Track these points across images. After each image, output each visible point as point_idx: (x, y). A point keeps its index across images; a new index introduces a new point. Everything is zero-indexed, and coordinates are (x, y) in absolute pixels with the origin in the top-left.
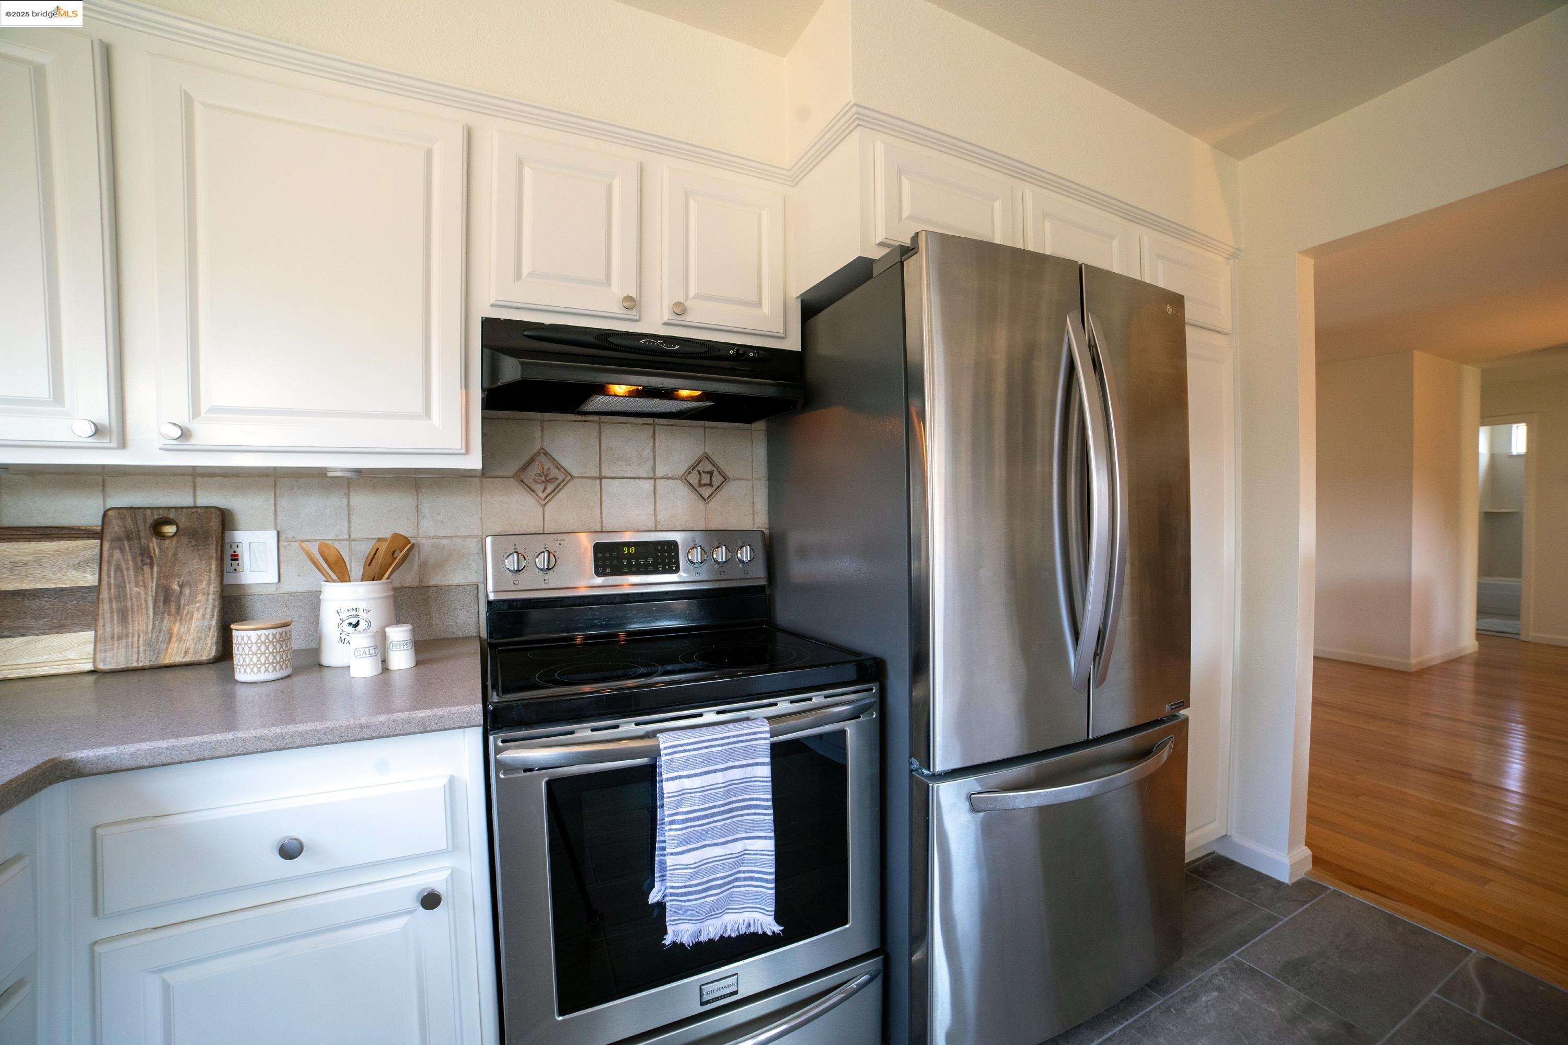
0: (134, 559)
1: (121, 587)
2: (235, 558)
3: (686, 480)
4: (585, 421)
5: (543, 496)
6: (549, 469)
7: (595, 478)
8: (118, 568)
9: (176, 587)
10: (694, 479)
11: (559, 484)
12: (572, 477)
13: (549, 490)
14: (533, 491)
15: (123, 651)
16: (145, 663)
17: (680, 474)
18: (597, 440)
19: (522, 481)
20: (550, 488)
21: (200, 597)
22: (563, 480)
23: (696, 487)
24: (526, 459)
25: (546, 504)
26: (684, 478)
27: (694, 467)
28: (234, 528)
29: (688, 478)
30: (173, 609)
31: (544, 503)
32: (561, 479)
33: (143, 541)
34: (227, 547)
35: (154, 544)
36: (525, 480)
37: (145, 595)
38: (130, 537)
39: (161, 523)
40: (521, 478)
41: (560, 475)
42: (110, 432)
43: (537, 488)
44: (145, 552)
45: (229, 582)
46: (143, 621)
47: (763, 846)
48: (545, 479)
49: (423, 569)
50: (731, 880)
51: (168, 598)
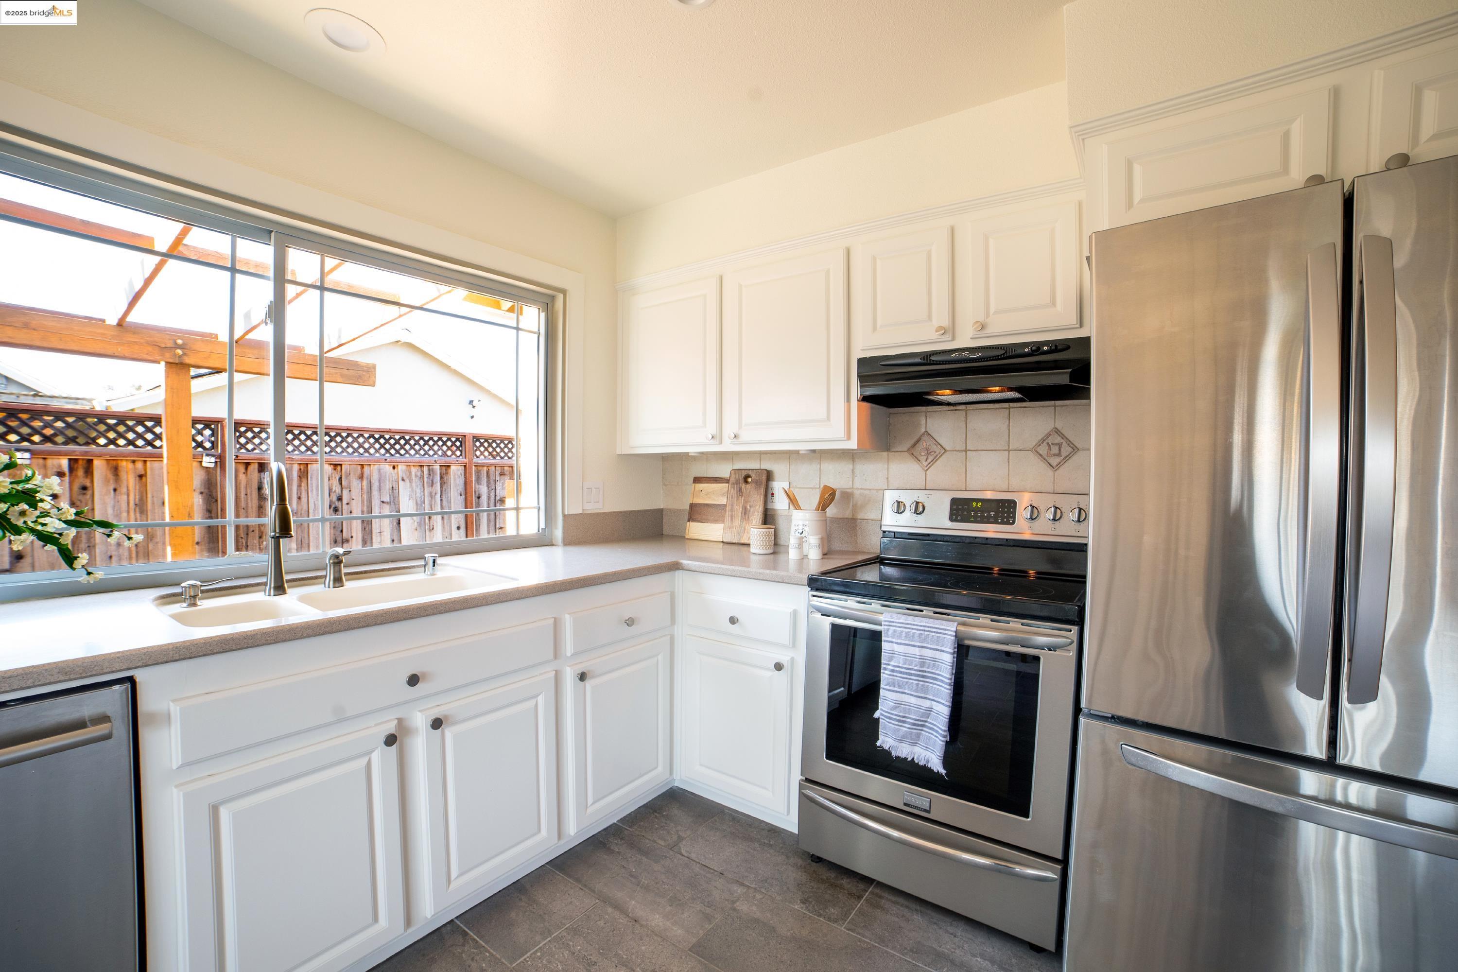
0: (737, 492)
1: (732, 505)
2: (773, 495)
3: (1036, 451)
4: (956, 410)
5: (925, 464)
6: (930, 445)
7: (962, 451)
8: (732, 497)
9: (748, 507)
10: (1043, 450)
11: (937, 456)
12: (946, 451)
13: (929, 460)
14: (919, 461)
15: (730, 534)
16: (736, 541)
17: (1031, 447)
18: (964, 423)
19: (912, 454)
20: (930, 458)
21: (756, 513)
22: (939, 453)
23: (1045, 457)
24: (915, 439)
25: (927, 470)
26: (1035, 450)
27: (1044, 440)
28: (773, 481)
29: (1038, 450)
30: (747, 517)
31: (926, 469)
32: (938, 452)
33: (740, 485)
34: (770, 489)
35: (743, 486)
36: (914, 453)
37: (739, 510)
38: (737, 482)
39: (747, 477)
40: (912, 451)
41: (938, 449)
42: (717, 437)
43: (923, 459)
44: (740, 490)
45: (769, 507)
46: (737, 521)
47: (942, 710)
48: (929, 452)
49: (855, 508)
50: (920, 724)
51: (745, 512)
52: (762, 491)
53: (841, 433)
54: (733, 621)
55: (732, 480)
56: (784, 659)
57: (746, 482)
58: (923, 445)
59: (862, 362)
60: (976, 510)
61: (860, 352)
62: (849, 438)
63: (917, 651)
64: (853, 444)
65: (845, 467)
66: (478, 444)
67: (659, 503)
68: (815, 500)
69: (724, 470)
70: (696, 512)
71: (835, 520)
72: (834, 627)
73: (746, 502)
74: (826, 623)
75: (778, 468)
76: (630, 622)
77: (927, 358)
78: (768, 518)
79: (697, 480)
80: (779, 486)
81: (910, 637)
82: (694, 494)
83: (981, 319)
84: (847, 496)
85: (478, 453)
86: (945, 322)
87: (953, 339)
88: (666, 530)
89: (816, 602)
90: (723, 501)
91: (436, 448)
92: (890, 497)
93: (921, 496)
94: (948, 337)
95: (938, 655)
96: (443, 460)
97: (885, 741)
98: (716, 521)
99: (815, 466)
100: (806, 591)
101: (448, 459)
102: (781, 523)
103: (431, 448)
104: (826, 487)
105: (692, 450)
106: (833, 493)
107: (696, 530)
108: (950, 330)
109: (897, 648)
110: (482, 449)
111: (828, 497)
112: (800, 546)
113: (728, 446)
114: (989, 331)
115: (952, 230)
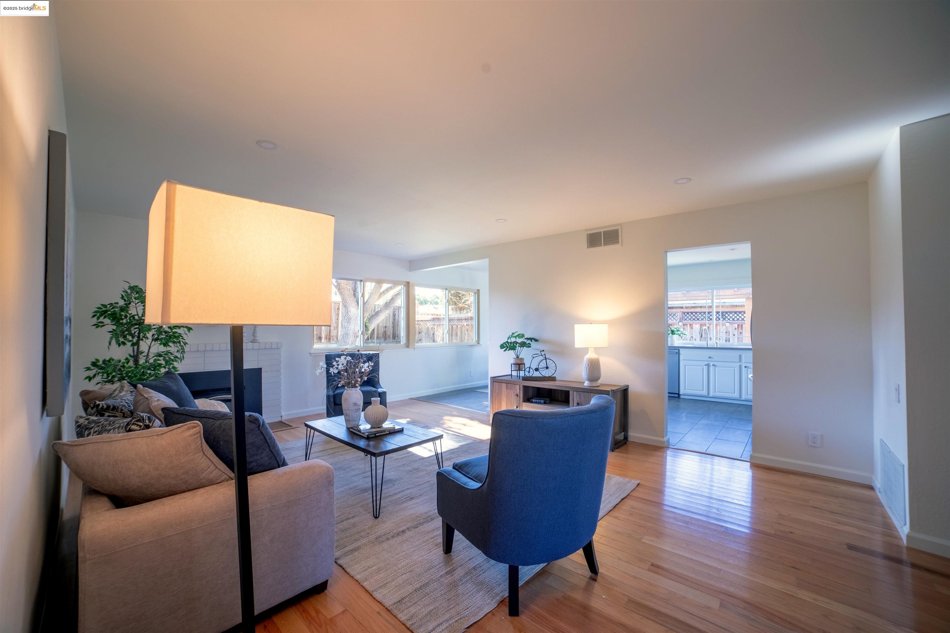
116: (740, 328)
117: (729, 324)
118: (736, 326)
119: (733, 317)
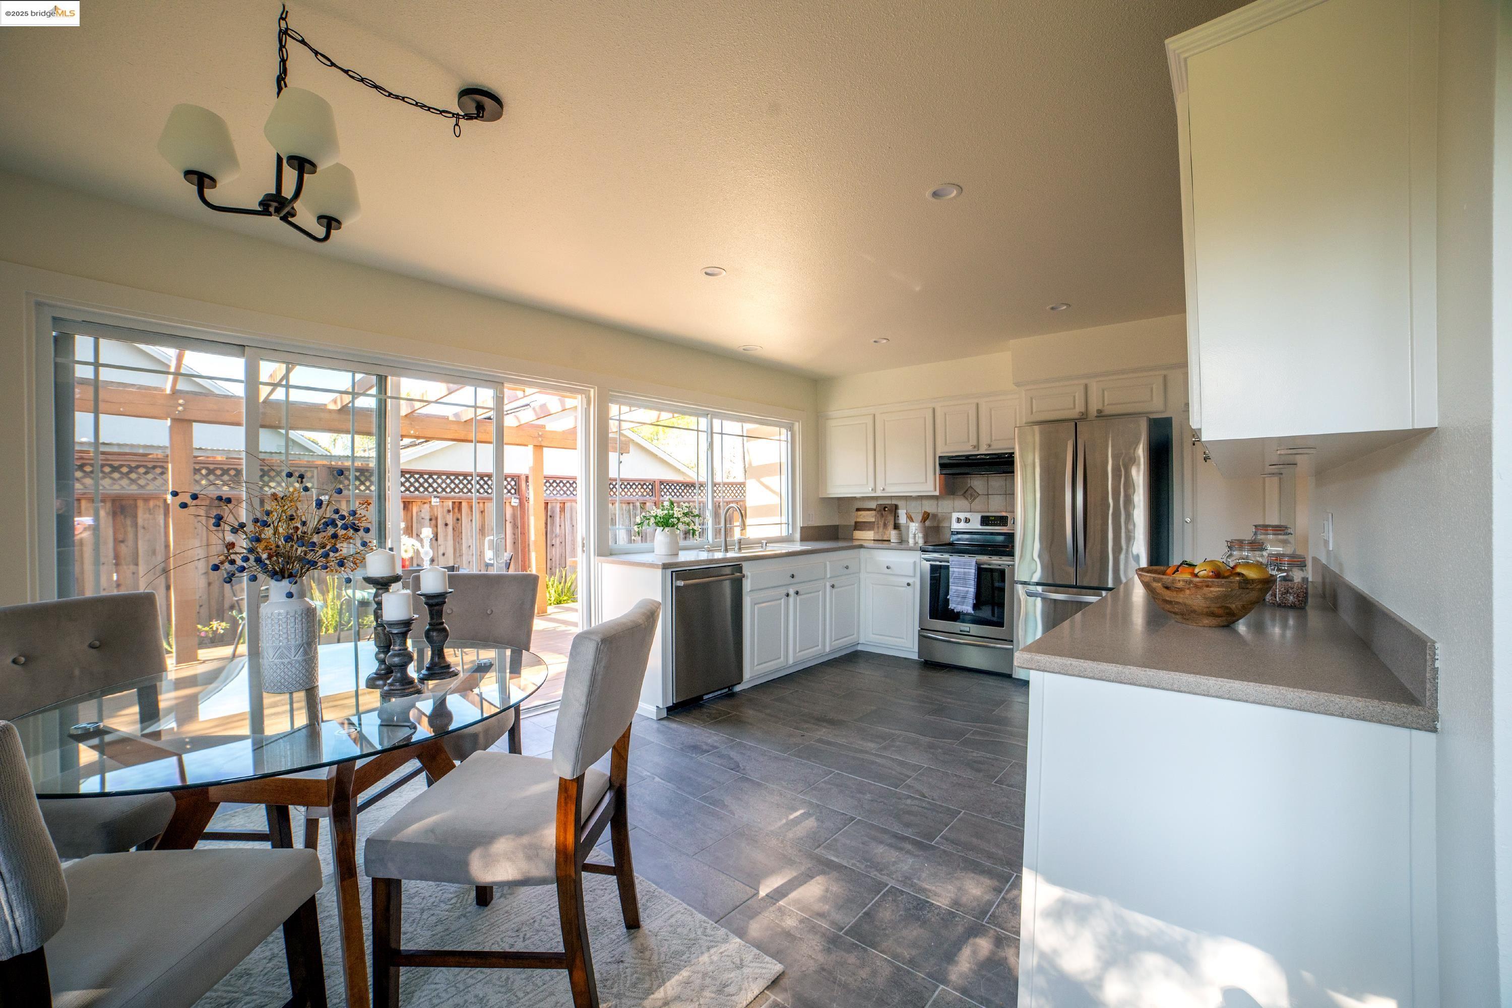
0: (880, 516)
1: (878, 522)
2: (899, 516)
5: (970, 501)
6: (972, 491)
7: (986, 494)
8: (878, 518)
9: (886, 522)
12: (979, 494)
14: (967, 499)
15: (878, 536)
16: (881, 539)
18: (986, 482)
20: (972, 498)
21: (891, 525)
22: (976, 496)
24: (966, 490)
28: (898, 510)
30: (886, 527)
31: (970, 503)
33: (882, 512)
34: (897, 513)
35: (884, 512)
36: (966, 496)
37: (881, 524)
38: (880, 511)
39: (886, 507)
40: (964, 495)
41: (976, 494)
42: (874, 490)
43: (969, 498)
44: (882, 514)
45: (897, 522)
46: (881, 529)
47: (972, 590)
48: (971, 495)
49: (939, 522)
50: (964, 597)
51: (885, 525)
52: (893, 514)
53: (932, 489)
54: (888, 568)
55: (878, 509)
56: (910, 581)
57: (885, 510)
58: (969, 492)
59: (940, 457)
60: (992, 521)
61: (939, 454)
62: (935, 490)
63: (962, 570)
64: (937, 493)
65: (934, 502)
66: (662, 487)
67: (836, 522)
68: (920, 518)
69: (873, 505)
70: (859, 526)
71: (929, 528)
72: (931, 565)
73: (885, 520)
74: (927, 565)
75: (900, 503)
76: (847, 567)
77: (967, 457)
78: (897, 527)
79: (858, 510)
80: (902, 513)
81: (960, 565)
82: (857, 517)
83: (989, 442)
84: (935, 516)
85: (663, 493)
86: (975, 443)
87: (978, 450)
88: (840, 535)
89: (923, 556)
90: (873, 520)
91: (637, 490)
92: (955, 516)
93: (968, 515)
94: (976, 449)
95: (970, 570)
96: (642, 499)
97: (952, 606)
98: (869, 530)
99: (919, 502)
100: (920, 552)
101: (645, 498)
102: (903, 529)
103: (634, 491)
104: (925, 512)
105: (858, 495)
106: (929, 514)
107: (858, 534)
108: (977, 447)
109: (955, 570)
110: (665, 490)
111: (926, 517)
112: (915, 537)
113: (879, 493)
114: (992, 447)
115: (978, 404)
116: (456, 510)
117: (438, 500)
118: (450, 504)
119: (444, 485)
